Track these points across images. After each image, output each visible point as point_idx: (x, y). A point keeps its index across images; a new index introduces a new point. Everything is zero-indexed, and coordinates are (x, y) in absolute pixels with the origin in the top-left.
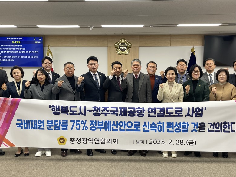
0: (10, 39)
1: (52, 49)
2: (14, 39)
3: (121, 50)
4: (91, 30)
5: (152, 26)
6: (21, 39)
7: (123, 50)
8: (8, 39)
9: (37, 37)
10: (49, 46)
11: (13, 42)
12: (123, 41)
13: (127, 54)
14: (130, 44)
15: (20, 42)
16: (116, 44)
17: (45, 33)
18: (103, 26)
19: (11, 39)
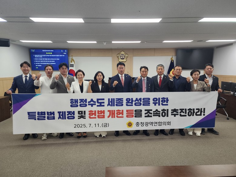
0: (44, 51)
1: (74, 58)
2: (47, 51)
3: (121, 59)
4: (105, 45)
5: (146, 42)
6: (52, 51)
7: (123, 59)
8: (43, 51)
9: (64, 49)
10: (72, 56)
11: (47, 53)
12: (123, 53)
13: (125, 62)
14: (128, 54)
15: (51, 53)
16: (117, 55)
17: (70, 47)
18: (113, 42)
19: (46, 51)
